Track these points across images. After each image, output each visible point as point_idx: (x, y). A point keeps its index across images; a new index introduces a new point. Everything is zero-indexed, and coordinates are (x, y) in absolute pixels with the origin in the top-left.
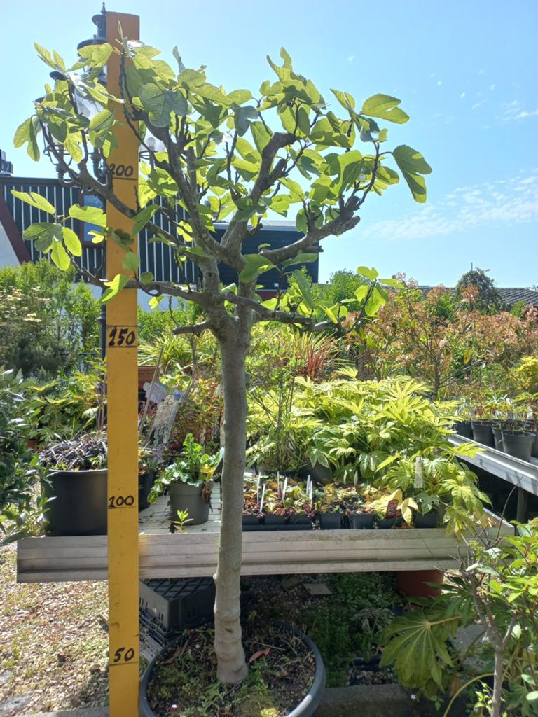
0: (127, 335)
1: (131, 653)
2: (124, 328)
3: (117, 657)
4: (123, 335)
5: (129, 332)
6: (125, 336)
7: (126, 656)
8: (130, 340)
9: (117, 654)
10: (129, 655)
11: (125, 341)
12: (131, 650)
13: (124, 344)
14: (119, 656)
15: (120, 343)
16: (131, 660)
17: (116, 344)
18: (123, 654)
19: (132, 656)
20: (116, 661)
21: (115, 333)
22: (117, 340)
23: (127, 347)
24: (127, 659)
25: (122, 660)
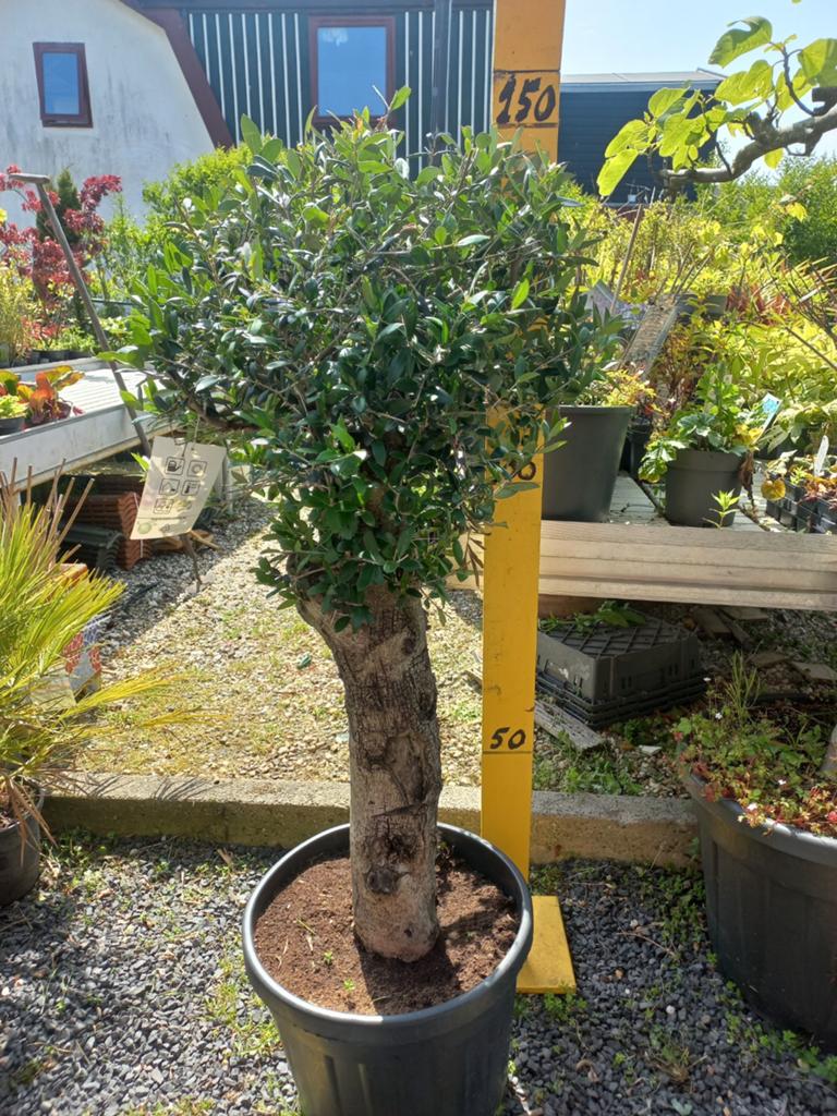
0: (537, 94)
1: (519, 737)
2: (532, 77)
3: (496, 742)
4: (529, 95)
5: (543, 87)
6: (533, 97)
7: (511, 741)
8: (543, 108)
9: (496, 736)
10: (517, 740)
11: (531, 112)
12: (521, 732)
13: (530, 119)
14: (500, 740)
15: (521, 115)
16: (521, 748)
17: (512, 120)
18: (506, 737)
19: (522, 742)
20: (493, 746)
21: (512, 90)
22: (515, 108)
23: (536, 126)
24: (512, 745)
25: (504, 747)
